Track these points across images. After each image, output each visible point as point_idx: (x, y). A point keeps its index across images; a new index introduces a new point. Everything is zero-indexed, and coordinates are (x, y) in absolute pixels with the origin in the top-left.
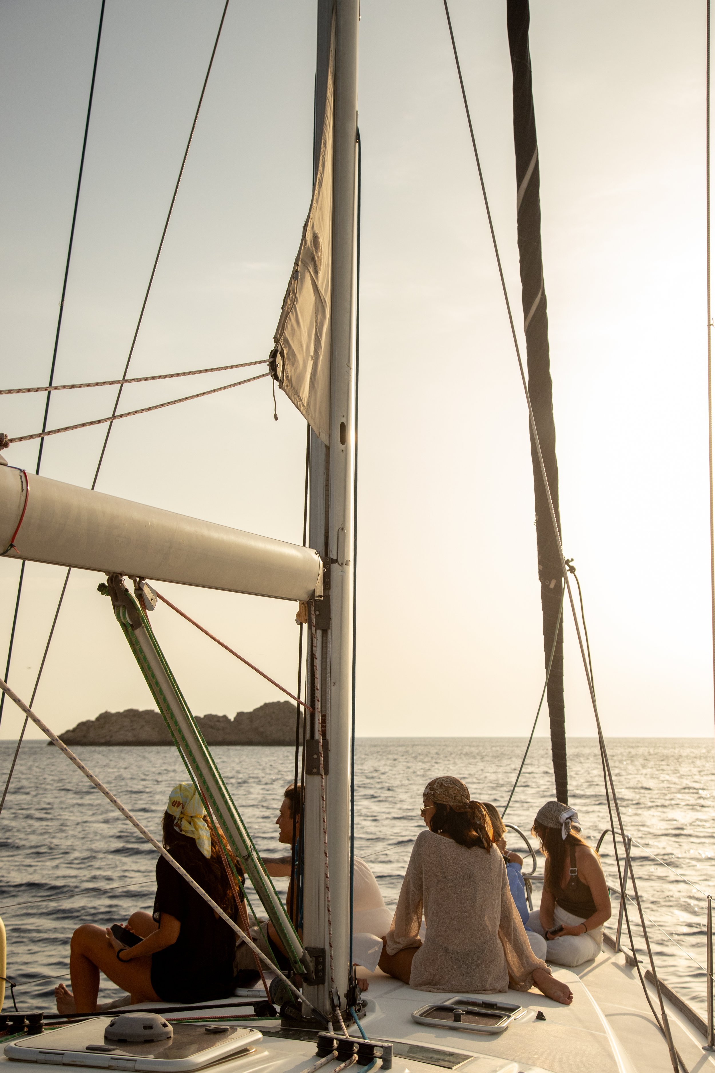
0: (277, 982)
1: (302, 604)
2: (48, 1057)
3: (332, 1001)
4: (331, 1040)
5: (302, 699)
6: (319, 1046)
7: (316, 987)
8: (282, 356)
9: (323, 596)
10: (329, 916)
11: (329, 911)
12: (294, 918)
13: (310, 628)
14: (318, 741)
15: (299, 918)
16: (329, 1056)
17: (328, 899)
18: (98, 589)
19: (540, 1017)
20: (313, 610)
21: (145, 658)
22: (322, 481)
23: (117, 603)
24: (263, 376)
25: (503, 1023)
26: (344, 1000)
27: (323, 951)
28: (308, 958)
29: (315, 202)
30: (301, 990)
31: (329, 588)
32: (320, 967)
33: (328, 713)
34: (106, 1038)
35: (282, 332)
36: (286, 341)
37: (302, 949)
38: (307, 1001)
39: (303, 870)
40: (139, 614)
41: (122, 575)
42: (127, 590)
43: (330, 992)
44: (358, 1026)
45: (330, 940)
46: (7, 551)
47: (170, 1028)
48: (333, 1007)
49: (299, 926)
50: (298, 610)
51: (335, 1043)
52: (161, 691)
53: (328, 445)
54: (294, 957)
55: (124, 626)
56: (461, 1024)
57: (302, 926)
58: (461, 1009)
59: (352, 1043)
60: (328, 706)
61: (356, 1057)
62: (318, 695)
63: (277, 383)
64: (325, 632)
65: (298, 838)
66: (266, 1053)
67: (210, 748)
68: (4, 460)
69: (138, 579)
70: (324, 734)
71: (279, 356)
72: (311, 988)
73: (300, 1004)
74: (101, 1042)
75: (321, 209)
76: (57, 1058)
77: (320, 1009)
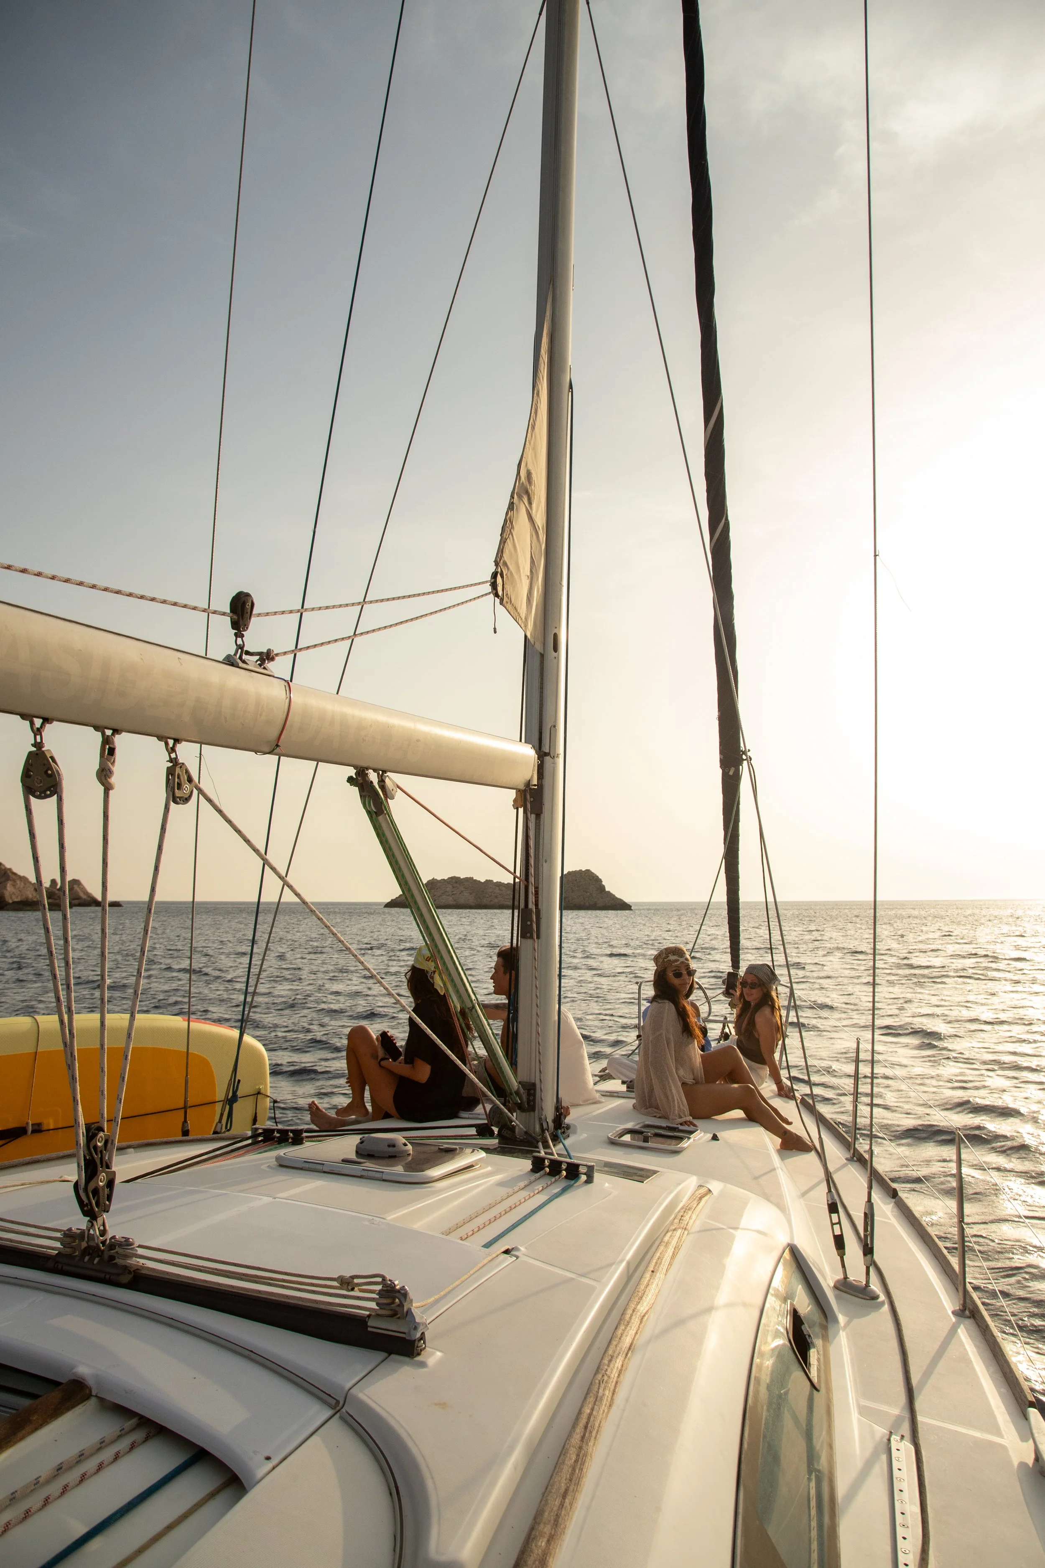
0: (495, 1109)
1: (519, 791)
2: (311, 1166)
3: (541, 1125)
4: (542, 1160)
5: (518, 874)
6: (533, 1164)
7: (528, 1113)
8: (502, 576)
9: (537, 785)
10: (539, 1057)
11: (539, 1052)
12: (509, 1057)
13: (525, 812)
14: (531, 910)
15: (514, 1057)
16: (542, 1172)
17: (539, 1043)
18: (348, 781)
19: (715, 1138)
20: (528, 797)
21: (387, 841)
22: (536, 684)
23: (364, 794)
24: (486, 594)
25: (685, 1144)
26: (551, 1125)
27: (534, 1085)
28: (522, 1091)
29: (527, 443)
30: (515, 1114)
31: (543, 778)
32: (532, 1098)
33: (540, 886)
34: (357, 1152)
35: (502, 557)
36: (505, 564)
37: (516, 1084)
38: (521, 1126)
39: (517, 1017)
40: (382, 803)
41: (367, 769)
42: (372, 782)
43: (540, 1119)
44: (563, 1144)
45: (540, 1076)
46: (274, 750)
47: (410, 1147)
48: (543, 1131)
49: (513, 1064)
50: (515, 796)
51: (547, 1163)
52: (400, 869)
53: (542, 653)
54: (510, 1090)
55: (369, 813)
56: (649, 1144)
57: (516, 1065)
58: (650, 1132)
59: (561, 1163)
60: (540, 880)
61: (564, 1173)
62: (532, 871)
63: (497, 600)
64: (538, 816)
65: (513, 991)
66: (489, 1168)
67: (438, 911)
68: (272, 672)
69: (381, 772)
70: (537, 905)
71: (499, 577)
72: (524, 1114)
73: (514, 1127)
74: (353, 1156)
75: (534, 449)
76: (320, 1167)
77: (531, 1132)
